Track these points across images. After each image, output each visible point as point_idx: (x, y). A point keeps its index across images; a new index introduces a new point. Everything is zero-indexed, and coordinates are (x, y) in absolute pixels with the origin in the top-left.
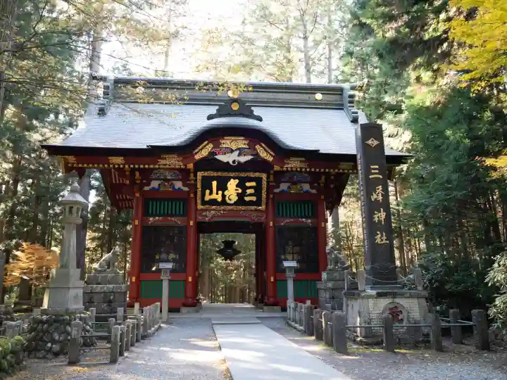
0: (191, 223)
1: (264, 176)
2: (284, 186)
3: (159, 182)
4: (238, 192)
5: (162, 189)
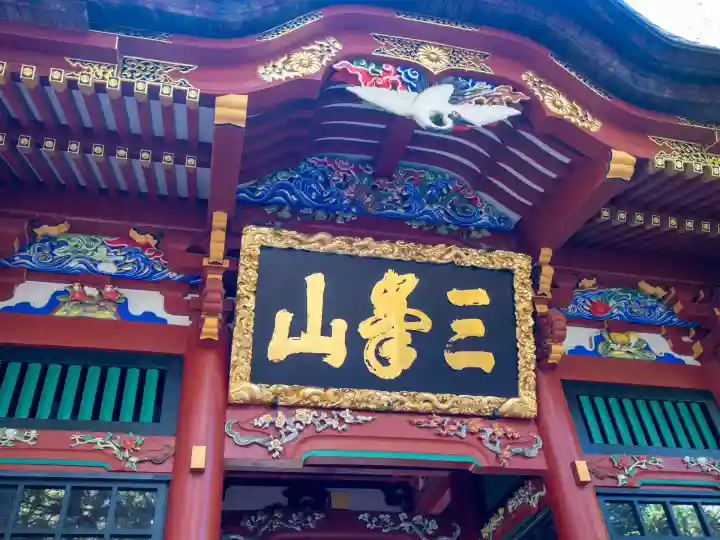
0: (199, 457)
2: (578, 337)
3: (61, 287)
4: (414, 326)
5: (59, 313)
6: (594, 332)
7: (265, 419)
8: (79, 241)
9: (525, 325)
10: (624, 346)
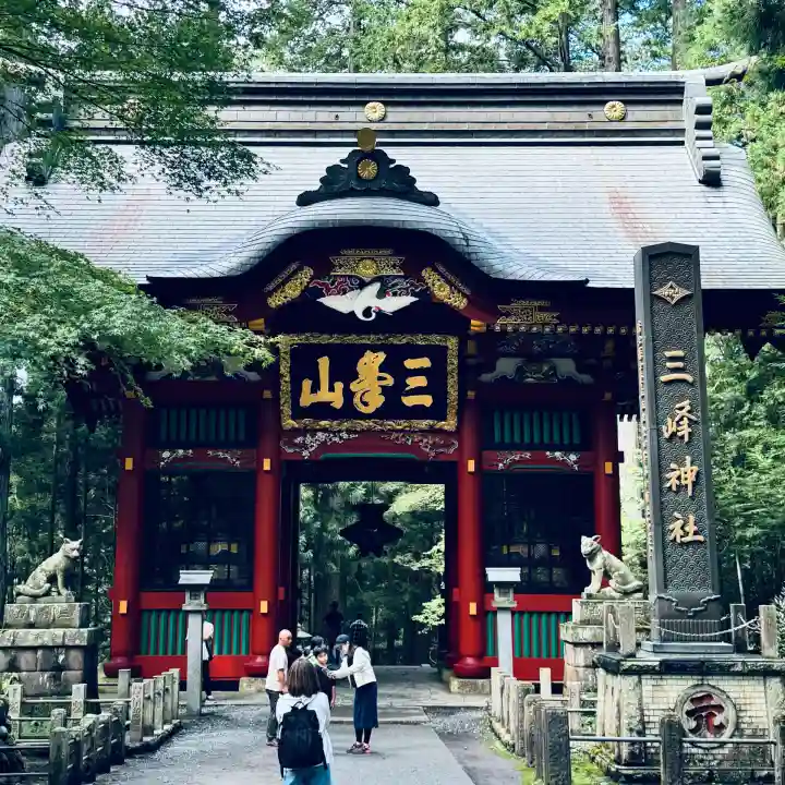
0: (267, 465)
1: (452, 343)
7: (299, 440)
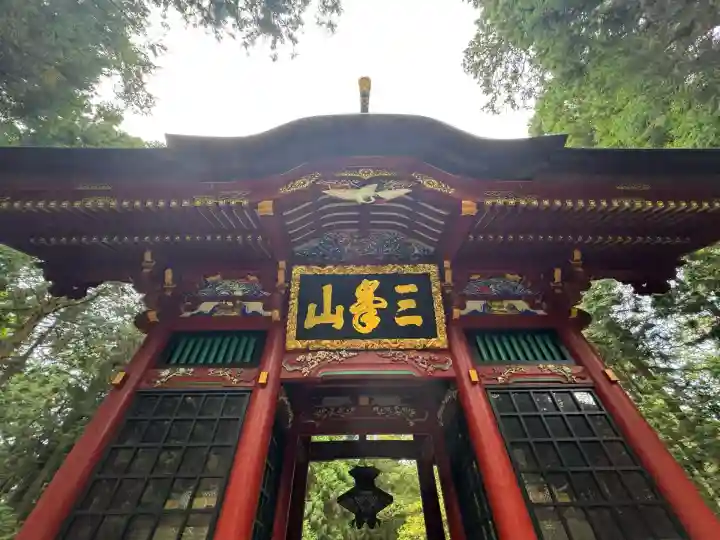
2: (474, 305)
3: (216, 303)
4: (379, 306)
5: (216, 314)
6: (483, 302)
7: (301, 358)
8: (227, 283)
9: (438, 299)
10: (501, 308)
